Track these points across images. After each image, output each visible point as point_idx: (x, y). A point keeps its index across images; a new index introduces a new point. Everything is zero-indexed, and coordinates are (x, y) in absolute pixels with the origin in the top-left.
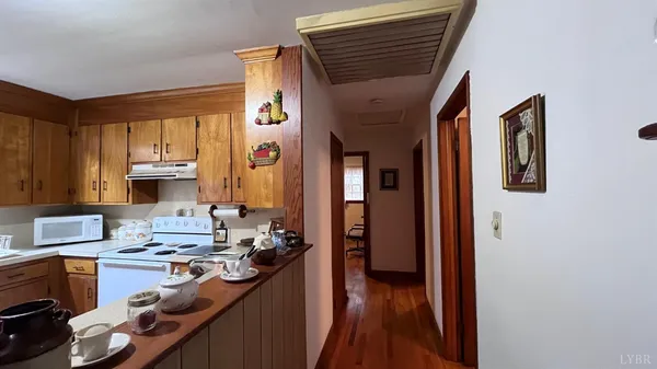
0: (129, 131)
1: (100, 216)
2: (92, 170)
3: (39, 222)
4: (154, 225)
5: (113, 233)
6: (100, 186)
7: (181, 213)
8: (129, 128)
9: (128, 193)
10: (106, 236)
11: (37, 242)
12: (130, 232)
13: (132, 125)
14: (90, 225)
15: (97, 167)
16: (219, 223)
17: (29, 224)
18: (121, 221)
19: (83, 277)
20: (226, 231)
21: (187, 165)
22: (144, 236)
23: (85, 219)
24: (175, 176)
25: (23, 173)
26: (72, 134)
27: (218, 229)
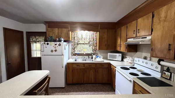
0: (127, 28)
1: (121, 54)
3: (109, 54)
4: (135, 60)
5: (124, 60)
6: (120, 46)
7: (145, 58)
8: (127, 26)
9: (126, 48)
10: (122, 60)
11: (108, 59)
12: (128, 61)
14: (119, 56)
15: (120, 40)
17: (107, 54)
19: (114, 71)
20: (170, 73)
21: (146, 38)
22: (131, 63)
23: (117, 54)
24: (139, 43)
25: (106, 43)
26: (116, 32)
27: (165, 71)
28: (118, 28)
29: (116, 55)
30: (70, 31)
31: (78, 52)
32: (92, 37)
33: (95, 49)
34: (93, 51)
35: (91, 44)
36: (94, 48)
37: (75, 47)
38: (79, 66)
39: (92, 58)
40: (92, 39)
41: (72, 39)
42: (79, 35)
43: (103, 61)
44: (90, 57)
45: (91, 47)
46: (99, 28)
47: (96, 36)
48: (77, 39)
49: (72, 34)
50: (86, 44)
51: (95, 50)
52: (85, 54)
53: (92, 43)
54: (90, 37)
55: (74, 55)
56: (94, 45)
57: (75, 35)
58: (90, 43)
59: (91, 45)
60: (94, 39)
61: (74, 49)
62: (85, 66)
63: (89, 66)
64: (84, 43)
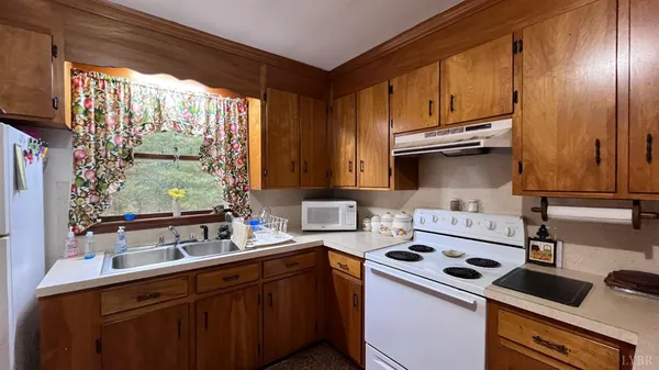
1: (354, 203)
2: (347, 147)
3: (306, 205)
4: (415, 220)
5: (366, 224)
6: (356, 167)
7: (457, 207)
8: (391, 90)
9: (390, 174)
11: (305, 226)
12: (385, 224)
13: (394, 83)
14: (345, 211)
15: (353, 144)
16: (537, 229)
17: (298, 207)
18: (374, 210)
19: (347, 277)
20: (553, 245)
21: (489, 126)
22: (405, 233)
23: (342, 205)
24: (478, 144)
25: (294, 154)
26: (329, 110)
27: (535, 239)
28: (335, 98)
29: (337, 209)
30: (60, 52)
31: (132, 209)
32: (221, 122)
33: (235, 186)
34: (230, 198)
35: (219, 158)
36: (231, 181)
37: (101, 173)
38: (156, 295)
39: (226, 234)
40: (223, 133)
41: (80, 117)
42: (136, 97)
43: (291, 241)
44: (213, 227)
45: (221, 172)
46: (263, 80)
47: (241, 121)
48: (123, 122)
49: (75, 86)
50: (182, 158)
51: (237, 192)
52: (176, 215)
53: (223, 151)
54: (213, 118)
55: (97, 229)
56: (232, 166)
57: (109, 99)
58: (214, 154)
59: (220, 166)
60: (230, 136)
61: (98, 188)
62: (200, 289)
63: (226, 279)
64: (170, 152)
